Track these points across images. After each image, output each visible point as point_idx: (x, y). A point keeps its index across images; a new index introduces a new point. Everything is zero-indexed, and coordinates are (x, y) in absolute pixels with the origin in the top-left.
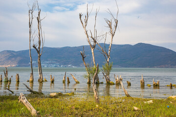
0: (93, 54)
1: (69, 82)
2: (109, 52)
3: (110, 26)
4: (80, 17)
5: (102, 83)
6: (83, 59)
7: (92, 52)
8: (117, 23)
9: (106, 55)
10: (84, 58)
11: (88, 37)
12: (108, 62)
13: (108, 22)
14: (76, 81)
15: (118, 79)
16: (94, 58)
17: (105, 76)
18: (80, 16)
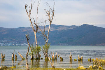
0: (35, 37)
1: (16, 59)
2: (48, 35)
3: (49, 15)
4: (26, 8)
5: (42, 59)
6: (28, 41)
7: (35, 35)
8: (54, 13)
9: (45, 38)
10: (28, 39)
11: (32, 23)
12: (47, 43)
13: (47, 12)
14: (23, 57)
15: (53, 55)
16: (36, 39)
17: (45, 54)
18: (26, 6)
